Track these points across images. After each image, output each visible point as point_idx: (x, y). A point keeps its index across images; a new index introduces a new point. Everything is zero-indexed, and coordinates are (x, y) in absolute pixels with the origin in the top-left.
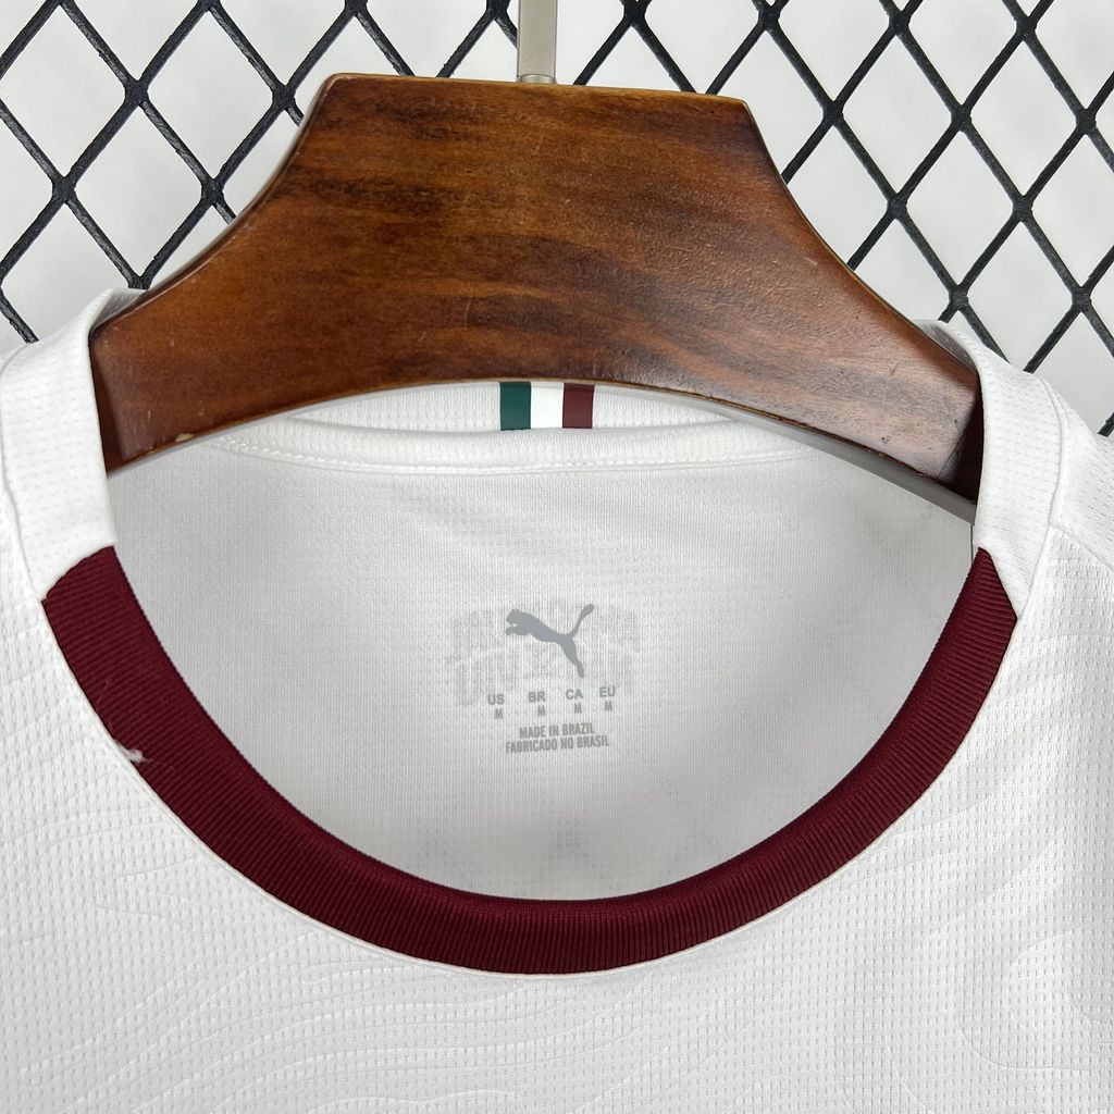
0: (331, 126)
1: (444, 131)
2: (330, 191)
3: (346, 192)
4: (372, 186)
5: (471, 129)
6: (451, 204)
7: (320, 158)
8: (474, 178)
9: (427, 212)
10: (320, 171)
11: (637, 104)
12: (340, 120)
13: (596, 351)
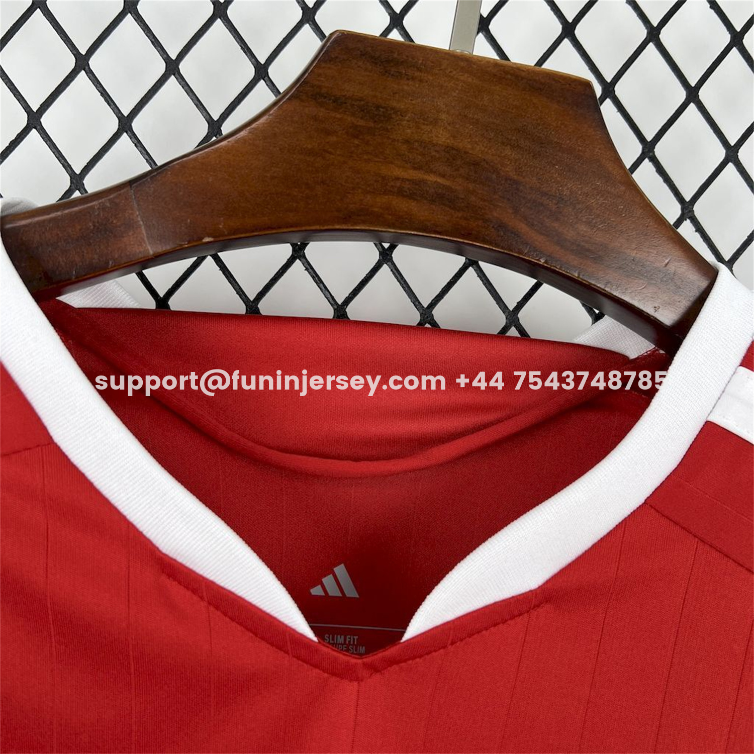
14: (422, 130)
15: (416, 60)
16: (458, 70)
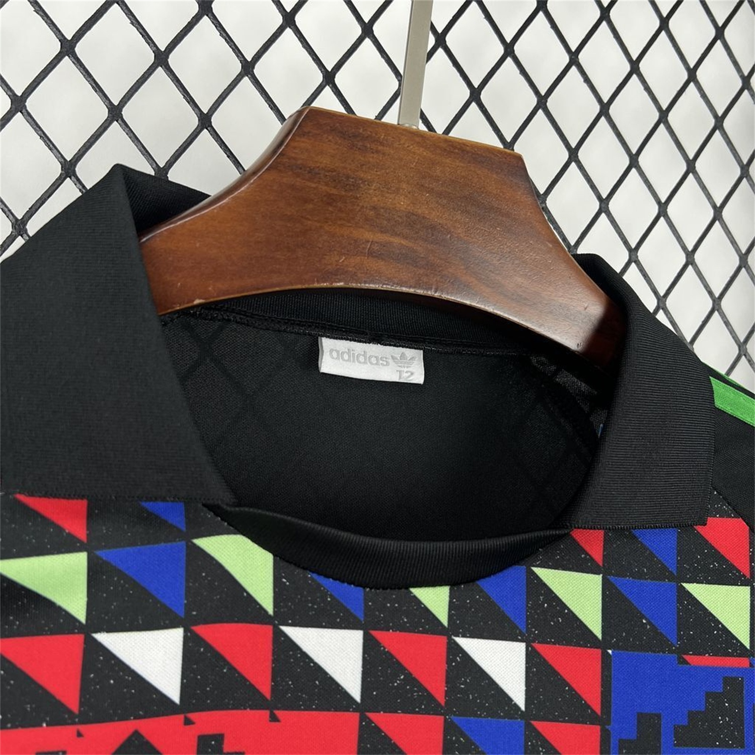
0: (304, 134)
1: (366, 147)
2: (300, 171)
3: (309, 172)
4: (323, 171)
5: (380, 148)
6: (365, 188)
7: (295, 151)
8: (378, 175)
9: (351, 190)
10: (295, 159)
11: (468, 148)
12: (309, 132)
13: (435, 279)
14: (386, 198)
15: (379, 135)
16: (414, 146)
